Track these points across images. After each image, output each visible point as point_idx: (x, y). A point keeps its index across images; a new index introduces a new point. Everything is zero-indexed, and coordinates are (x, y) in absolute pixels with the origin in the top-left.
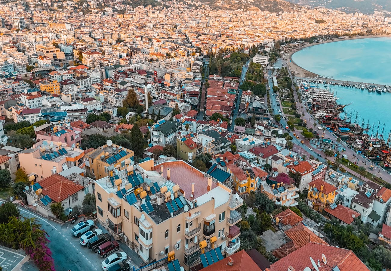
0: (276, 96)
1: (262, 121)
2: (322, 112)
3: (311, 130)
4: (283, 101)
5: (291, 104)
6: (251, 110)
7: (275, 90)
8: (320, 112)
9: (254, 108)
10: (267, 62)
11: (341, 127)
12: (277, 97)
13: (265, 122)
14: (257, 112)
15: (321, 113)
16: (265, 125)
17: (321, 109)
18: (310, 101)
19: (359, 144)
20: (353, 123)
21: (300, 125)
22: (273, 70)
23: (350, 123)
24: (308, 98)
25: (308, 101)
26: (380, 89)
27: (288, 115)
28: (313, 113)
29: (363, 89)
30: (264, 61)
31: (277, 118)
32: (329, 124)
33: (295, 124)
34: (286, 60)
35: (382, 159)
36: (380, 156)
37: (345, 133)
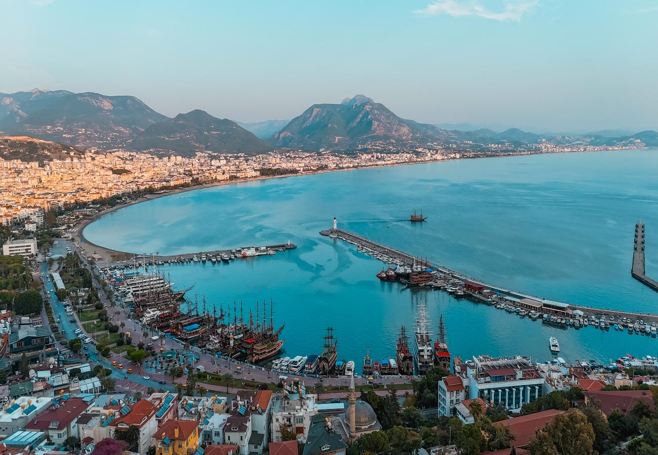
0: (65, 306)
1: (43, 360)
2: (152, 311)
3: (141, 346)
4: (79, 311)
5: (96, 313)
6: (15, 346)
7: (61, 296)
8: (149, 313)
9: (22, 340)
10: (33, 250)
11: (185, 326)
12: (68, 309)
13: (52, 360)
14: (30, 347)
15: (152, 313)
16: (51, 367)
17: (151, 306)
18: (130, 298)
19: (216, 341)
20: (201, 314)
21: (120, 343)
22: (51, 262)
23: (198, 315)
24: (125, 294)
25: (127, 300)
26: (226, 257)
27: (95, 334)
28: (138, 316)
29: (204, 262)
30: (27, 250)
31: (75, 346)
32: (168, 326)
33: (110, 346)
34: (73, 240)
35: (249, 352)
36: (246, 349)
37: (193, 332)
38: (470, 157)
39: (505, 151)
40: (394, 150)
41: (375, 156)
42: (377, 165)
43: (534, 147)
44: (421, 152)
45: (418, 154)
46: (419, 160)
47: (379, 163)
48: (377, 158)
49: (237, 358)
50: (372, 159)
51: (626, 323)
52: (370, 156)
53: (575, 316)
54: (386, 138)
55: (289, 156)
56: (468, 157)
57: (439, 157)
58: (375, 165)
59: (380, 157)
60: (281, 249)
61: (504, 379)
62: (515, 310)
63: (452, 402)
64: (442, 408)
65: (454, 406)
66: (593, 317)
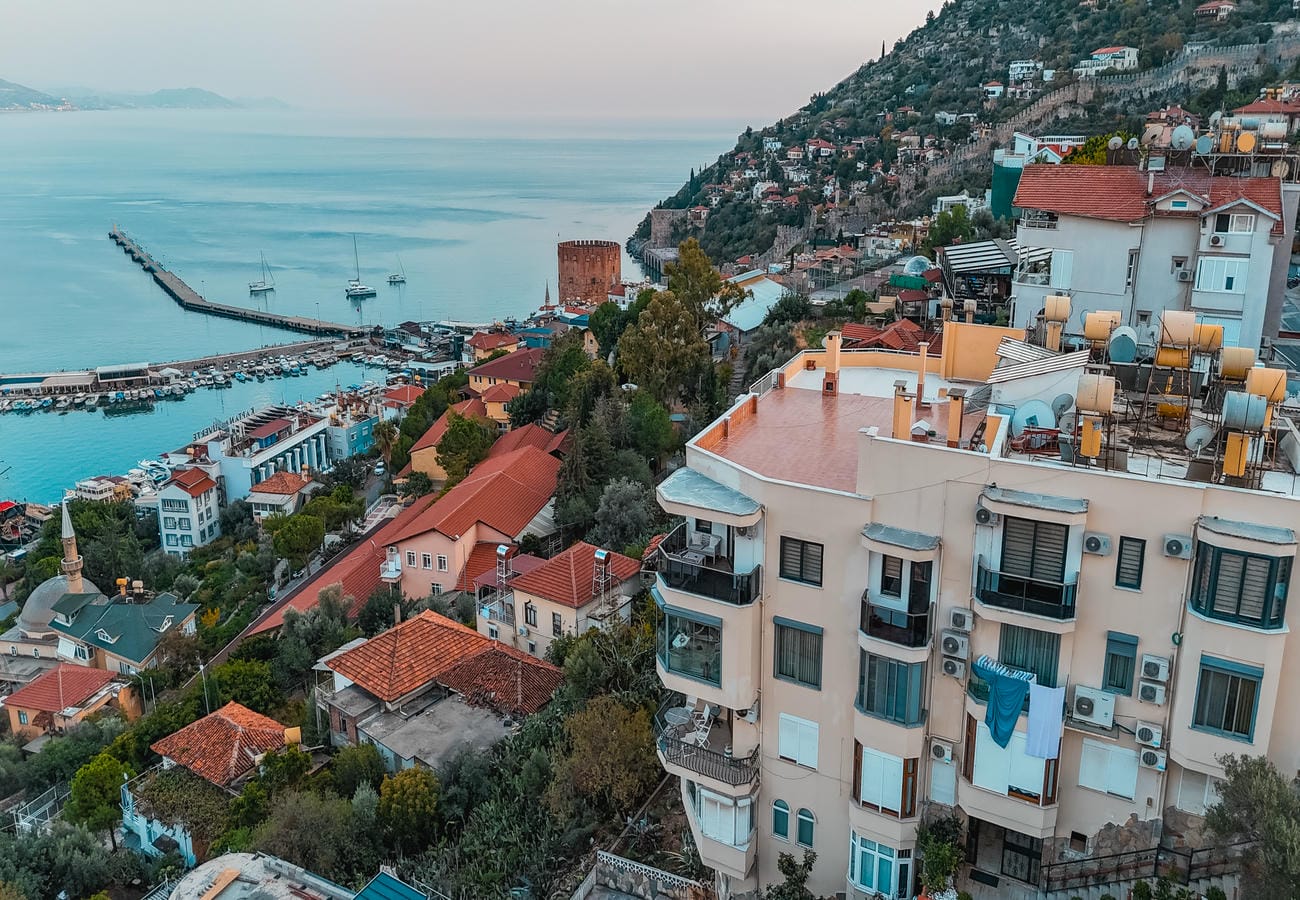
51: (251, 367)
53: (167, 378)
61: (276, 439)
62: (39, 403)
63: (201, 517)
64: (180, 542)
65: (207, 523)
66: (196, 373)
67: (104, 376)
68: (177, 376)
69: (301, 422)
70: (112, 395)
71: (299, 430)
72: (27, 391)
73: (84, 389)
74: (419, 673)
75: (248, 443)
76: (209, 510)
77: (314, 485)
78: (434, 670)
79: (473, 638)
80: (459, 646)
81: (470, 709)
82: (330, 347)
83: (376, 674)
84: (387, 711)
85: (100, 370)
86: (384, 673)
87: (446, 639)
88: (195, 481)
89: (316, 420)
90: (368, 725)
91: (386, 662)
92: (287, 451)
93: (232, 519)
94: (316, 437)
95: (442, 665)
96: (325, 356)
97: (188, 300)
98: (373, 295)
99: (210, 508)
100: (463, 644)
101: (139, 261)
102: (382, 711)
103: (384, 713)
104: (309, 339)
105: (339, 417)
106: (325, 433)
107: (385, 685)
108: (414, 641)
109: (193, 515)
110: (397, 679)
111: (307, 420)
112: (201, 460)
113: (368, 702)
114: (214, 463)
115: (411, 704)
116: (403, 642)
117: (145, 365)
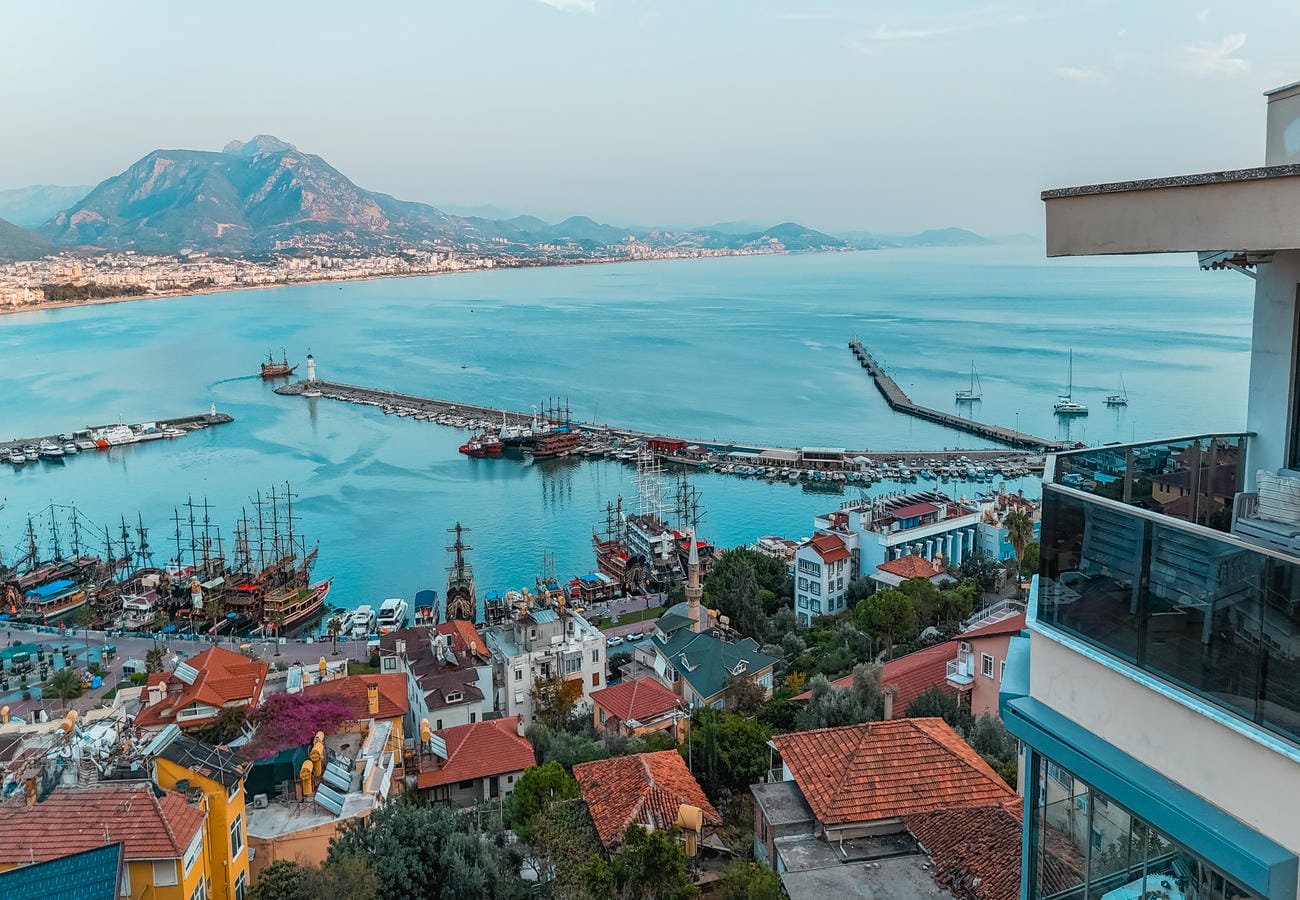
19: (143, 607)
23: (59, 559)
26: (53, 449)
35: (249, 615)
36: (239, 608)
37: (60, 600)
38: (511, 266)
39: (572, 256)
40: (356, 252)
41: (319, 263)
42: (330, 278)
43: (617, 250)
44: (414, 256)
45: (409, 259)
46: (417, 269)
47: (332, 274)
48: (323, 266)
49: (225, 631)
50: (314, 267)
51: (937, 466)
52: (307, 262)
53: (859, 465)
54: (334, 227)
55: (104, 264)
56: (507, 266)
57: (454, 265)
58: (325, 278)
59: (329, 265)
60: (195, 426)
61: (920, 523)
62: (754, 471)
63: (831, 585)
64: (809, 605)
65: (837, 593)
66: (885, 465)
67: (807, 455)
68: (867, 465)
69: (949, 512)
70: (811, 472)
71: (946, 519)
72: (749, 459)
73: (790, 464)
74: (882, 799)
75: (889, 521)
76: (840, 580)
77: (945, 577)
78: (906, 804)
79: (985, 781)
80: (957, 784)
81: (935, 889)
82: (1022, 458)
83: (822, 777)
84: (823, 838)
85: (806, 449)
86: (832, 779)
87: (940, 765)
88: (830, 547)
89: (967, 512)
90: (788, 845)
91: (839, 765)
92: (929, 538)
93: (857, 593)
94: (964, 530)
95: (921, 802)
96: (1015, 467)
97: (896, 401)
98: (1084, 414)
99: (842, 579)
100: (965, 783)
101: (866, 366)
102: (817, 835)
103: (819, 838)
104: (1001, 448)
105: (995, 517)
106: (975, 529)
107: (826, 797)
108: (888, 751)
109: (824, 582)
110: (846, 796)
111: (955, 511)
112: (841, 529)
113: (801, 812)
114: (852, 533)
115: (861, 842)
116: (872, 745)
117: (842, 451)
